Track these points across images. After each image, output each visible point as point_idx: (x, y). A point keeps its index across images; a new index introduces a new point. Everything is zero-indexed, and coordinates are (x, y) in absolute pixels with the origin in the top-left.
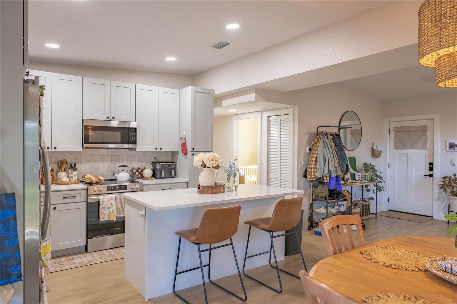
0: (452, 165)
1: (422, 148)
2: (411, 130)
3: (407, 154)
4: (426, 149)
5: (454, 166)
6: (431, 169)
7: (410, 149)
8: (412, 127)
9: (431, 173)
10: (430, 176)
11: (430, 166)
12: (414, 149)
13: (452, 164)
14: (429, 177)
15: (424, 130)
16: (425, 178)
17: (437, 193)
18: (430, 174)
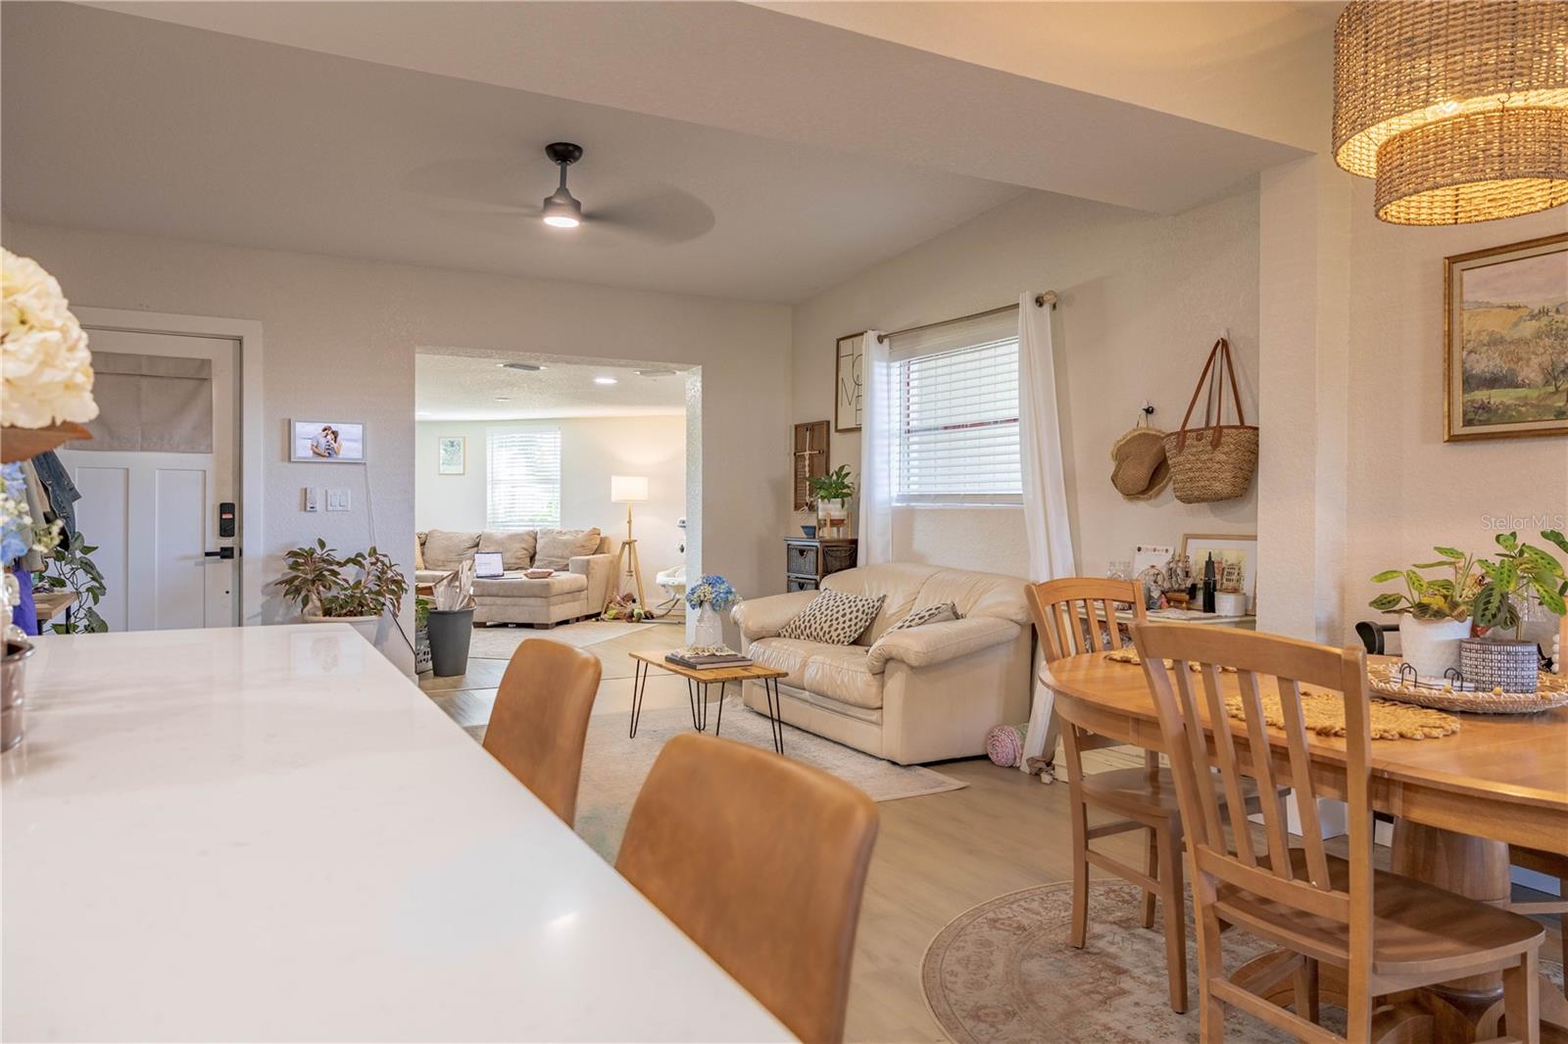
0: (308, 509)
1: (191, 446)
2: (144, 371)
3: (127, 470)
4: (209, 450)
5: (313, 514)
6: (227, 528)
7: (142, 449)
8: (149, 357)
9: (227, 542)
10: (223, 557)
11: (224, 517)
12: (160, 450)
13: (305, 504)
14: (219, 557)
15: (199, 374)
16: (203, 564)
17: (258, 615)
18: (222, 549)
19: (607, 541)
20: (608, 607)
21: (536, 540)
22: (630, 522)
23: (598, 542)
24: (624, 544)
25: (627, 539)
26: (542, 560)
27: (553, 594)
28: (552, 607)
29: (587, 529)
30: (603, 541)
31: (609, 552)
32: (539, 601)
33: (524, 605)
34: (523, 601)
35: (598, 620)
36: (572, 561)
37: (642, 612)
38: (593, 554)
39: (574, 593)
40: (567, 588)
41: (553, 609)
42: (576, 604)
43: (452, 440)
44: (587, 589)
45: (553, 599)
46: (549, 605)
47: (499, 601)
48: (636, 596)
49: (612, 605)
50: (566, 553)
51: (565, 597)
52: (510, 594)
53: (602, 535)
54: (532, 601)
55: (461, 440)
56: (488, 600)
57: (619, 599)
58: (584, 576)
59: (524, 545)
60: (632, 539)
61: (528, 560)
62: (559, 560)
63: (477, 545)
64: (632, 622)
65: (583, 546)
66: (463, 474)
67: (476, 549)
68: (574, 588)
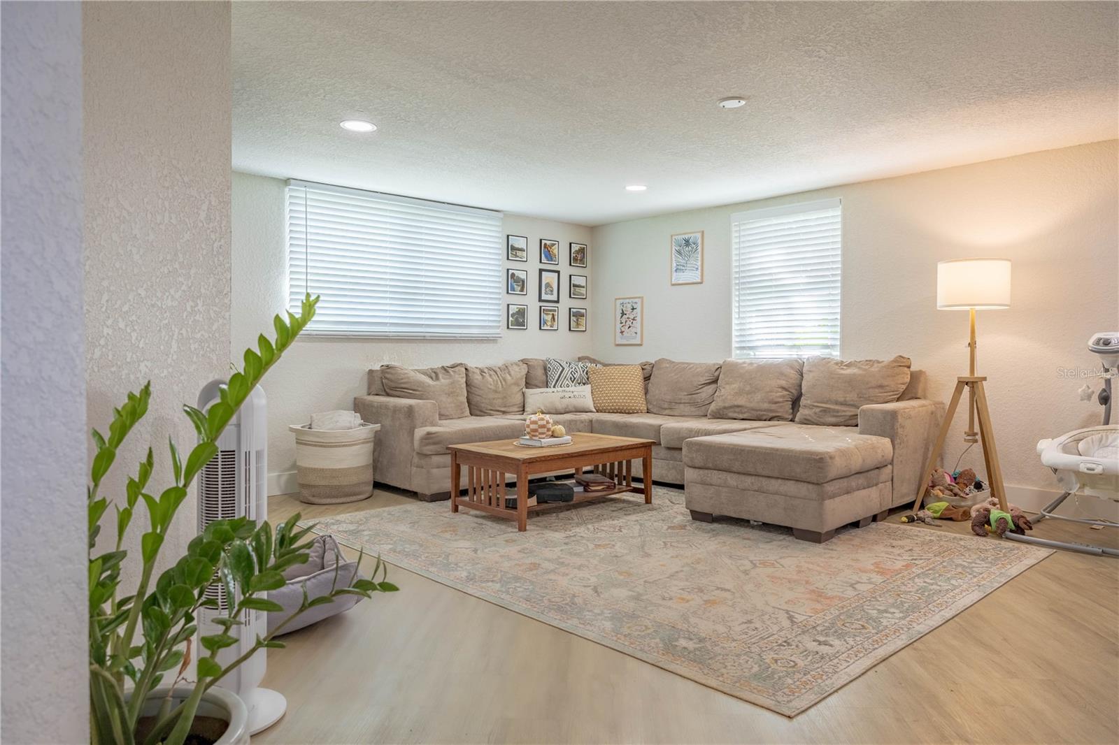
19: (922, 379)
20: (927, 493)
21: (802, 375)
22: (972, 345)
23: (907, 380)
24: (962, 383)
25: (966, 374)
26: (811, 407)
27: (832, 475)
28: (827, 502)
29: (887, 357)
30: (916, 377)
31: (925, 398)
32: (803, 489)
33: (776, 493)
34: (774, 485)
35: (911, 520)
36: (863, 410)
37: (1008, 516)
38: (898, 400)
39: (868, 473)
40: (856, 464)
41: (829, 504)
42: (873, 493)
43: (686, 237)
44: (892, 463)
45: (829, 488)
46: (822, 498)
47: (732, 480)
48: (982, 476)
49: (936, 491)
50: (852, 397)
51: (854, 482)
52: (752, 470)
53: (913, 368)
54: (791, 487)
55: (699, 235)
56: (715, 477)
57: (948, 480)
58: (887, 441)
59: (783, 383)
60: (978, 374)
61: (789, 405)
62: (837, 407)
63: (715, 381)
64: (985, 535)
65: (881, 386)
66: (701, 283)
67: (713, 386)
68: (871, 462)
